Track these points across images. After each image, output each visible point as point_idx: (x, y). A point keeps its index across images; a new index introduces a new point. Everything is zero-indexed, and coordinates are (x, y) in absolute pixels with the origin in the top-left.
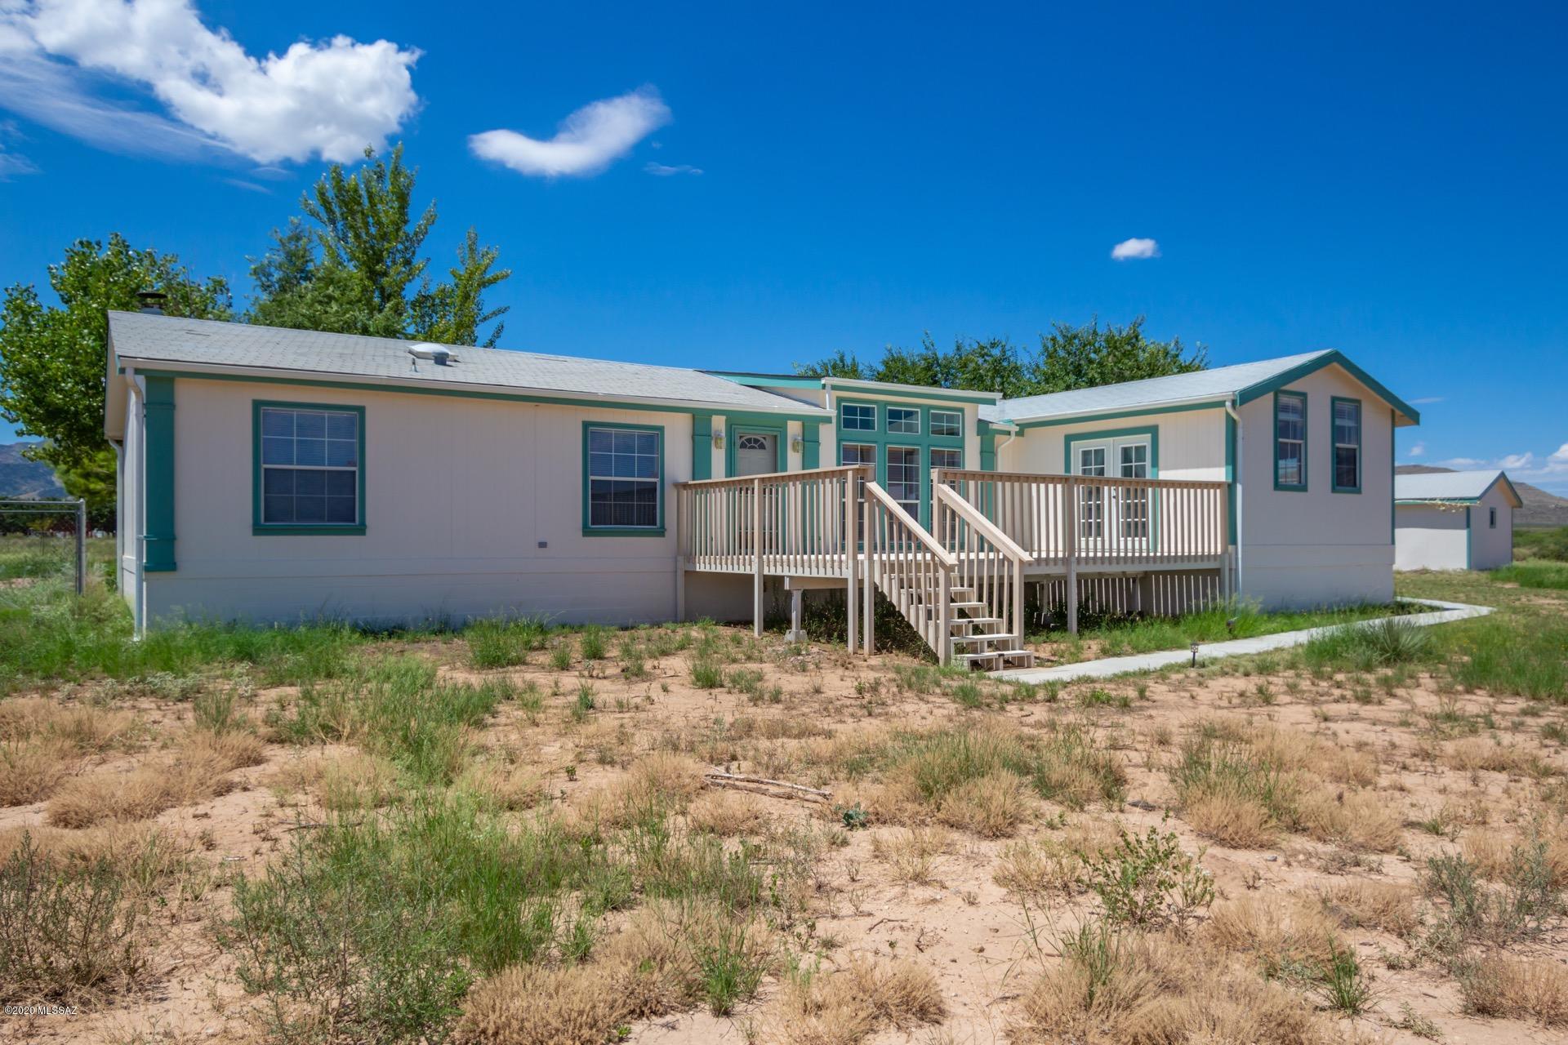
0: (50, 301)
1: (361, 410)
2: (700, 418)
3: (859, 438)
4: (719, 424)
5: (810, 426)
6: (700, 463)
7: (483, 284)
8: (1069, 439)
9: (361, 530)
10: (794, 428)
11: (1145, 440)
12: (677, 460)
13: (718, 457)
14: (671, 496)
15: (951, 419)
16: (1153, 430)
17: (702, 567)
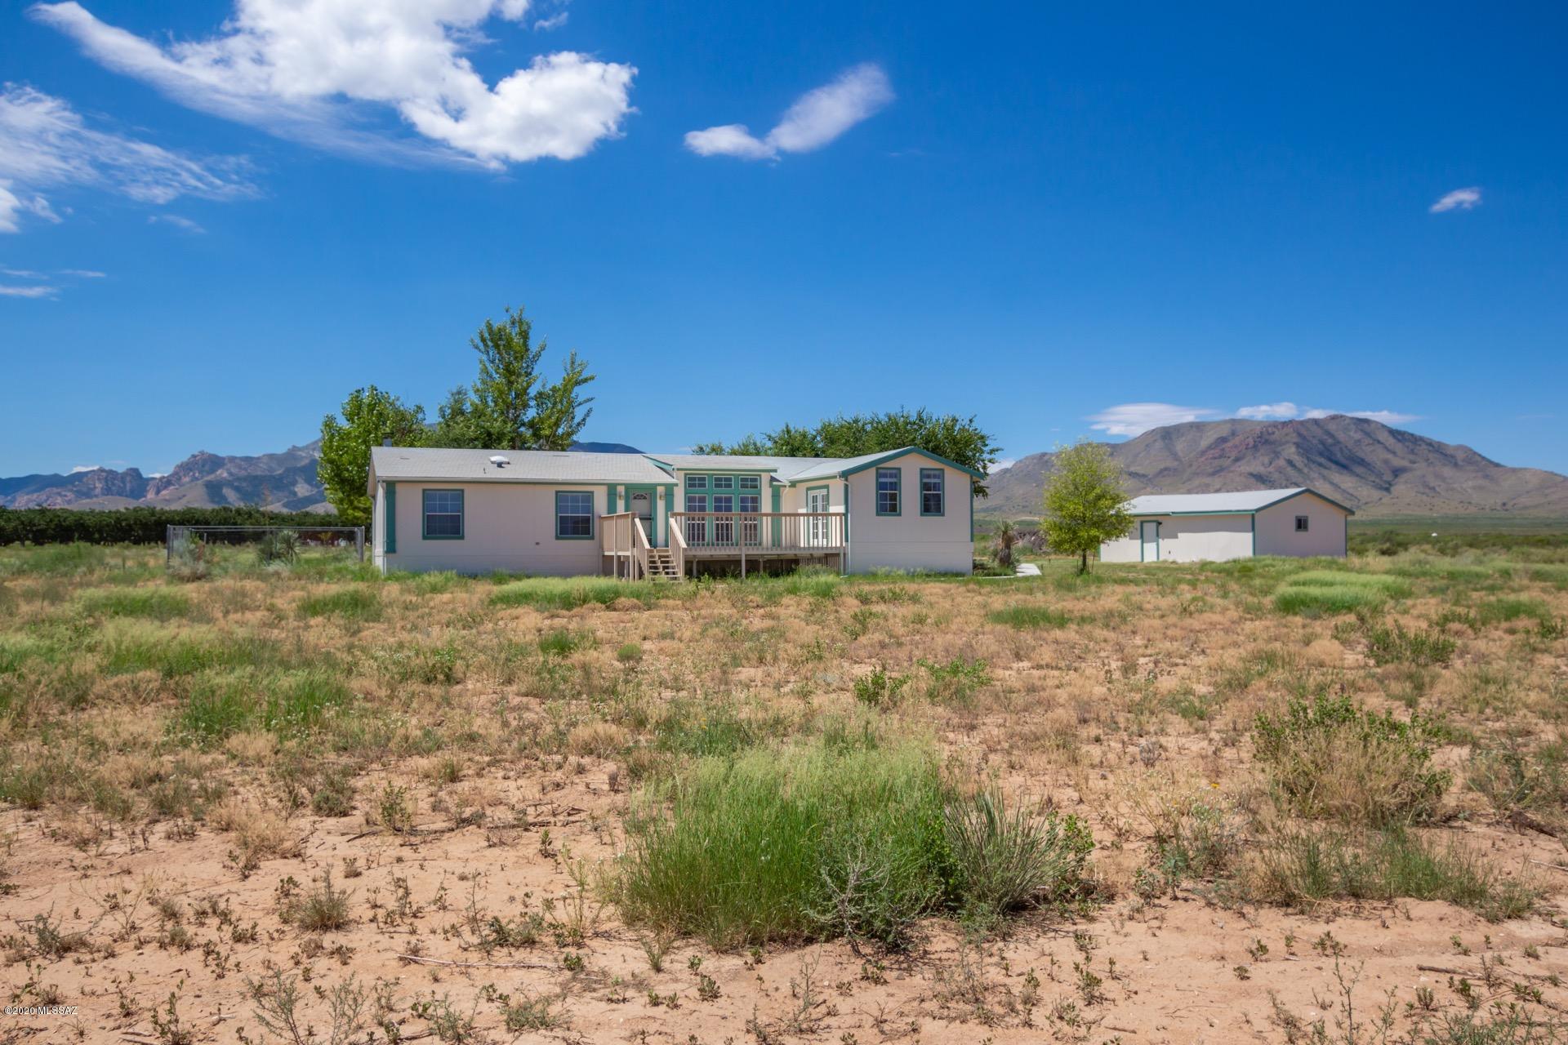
0: (343, 423)
1: (463, 491)
2: (612, 488)
3: (698, 493)
4: (621, 490)
5: (669, 490)
6: (612, 507)
7: (578, 383)
8: (808, 489)
9: (462, 538)
10: (660, 490)
11: (824, 492)
12: (600, 505)
13: (621, 505)
14: (597, 522)
15: (756, 480)
16: (827, 487)
17: (606, 553)
